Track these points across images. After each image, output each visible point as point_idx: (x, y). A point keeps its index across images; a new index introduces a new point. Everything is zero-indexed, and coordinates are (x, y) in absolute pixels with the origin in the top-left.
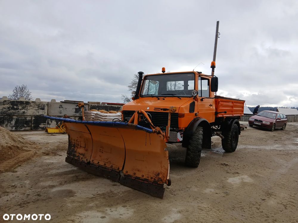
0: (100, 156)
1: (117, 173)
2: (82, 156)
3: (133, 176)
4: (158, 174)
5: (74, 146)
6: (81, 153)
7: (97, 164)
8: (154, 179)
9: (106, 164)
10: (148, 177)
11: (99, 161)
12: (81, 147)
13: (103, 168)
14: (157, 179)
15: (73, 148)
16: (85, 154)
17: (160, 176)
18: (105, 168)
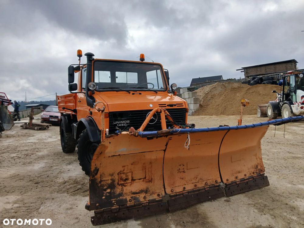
0: (182, 179)
1: (217, 188)
2: (143, 195)
3: (237, 181)
4: (257, 167)
5: (112, 186)
6: (138, 191)
7: (184, 191)
8: (256, 173)
9: (197, 184)
10: (250, 174)
11: (185, 186)
12: (133, 180)
13: (196, 191)
14: (258, 171)
15: (109, 191)
16: (147, 188)
17: (259, 167)
18: (199, 190)
